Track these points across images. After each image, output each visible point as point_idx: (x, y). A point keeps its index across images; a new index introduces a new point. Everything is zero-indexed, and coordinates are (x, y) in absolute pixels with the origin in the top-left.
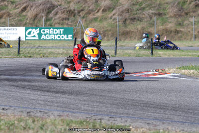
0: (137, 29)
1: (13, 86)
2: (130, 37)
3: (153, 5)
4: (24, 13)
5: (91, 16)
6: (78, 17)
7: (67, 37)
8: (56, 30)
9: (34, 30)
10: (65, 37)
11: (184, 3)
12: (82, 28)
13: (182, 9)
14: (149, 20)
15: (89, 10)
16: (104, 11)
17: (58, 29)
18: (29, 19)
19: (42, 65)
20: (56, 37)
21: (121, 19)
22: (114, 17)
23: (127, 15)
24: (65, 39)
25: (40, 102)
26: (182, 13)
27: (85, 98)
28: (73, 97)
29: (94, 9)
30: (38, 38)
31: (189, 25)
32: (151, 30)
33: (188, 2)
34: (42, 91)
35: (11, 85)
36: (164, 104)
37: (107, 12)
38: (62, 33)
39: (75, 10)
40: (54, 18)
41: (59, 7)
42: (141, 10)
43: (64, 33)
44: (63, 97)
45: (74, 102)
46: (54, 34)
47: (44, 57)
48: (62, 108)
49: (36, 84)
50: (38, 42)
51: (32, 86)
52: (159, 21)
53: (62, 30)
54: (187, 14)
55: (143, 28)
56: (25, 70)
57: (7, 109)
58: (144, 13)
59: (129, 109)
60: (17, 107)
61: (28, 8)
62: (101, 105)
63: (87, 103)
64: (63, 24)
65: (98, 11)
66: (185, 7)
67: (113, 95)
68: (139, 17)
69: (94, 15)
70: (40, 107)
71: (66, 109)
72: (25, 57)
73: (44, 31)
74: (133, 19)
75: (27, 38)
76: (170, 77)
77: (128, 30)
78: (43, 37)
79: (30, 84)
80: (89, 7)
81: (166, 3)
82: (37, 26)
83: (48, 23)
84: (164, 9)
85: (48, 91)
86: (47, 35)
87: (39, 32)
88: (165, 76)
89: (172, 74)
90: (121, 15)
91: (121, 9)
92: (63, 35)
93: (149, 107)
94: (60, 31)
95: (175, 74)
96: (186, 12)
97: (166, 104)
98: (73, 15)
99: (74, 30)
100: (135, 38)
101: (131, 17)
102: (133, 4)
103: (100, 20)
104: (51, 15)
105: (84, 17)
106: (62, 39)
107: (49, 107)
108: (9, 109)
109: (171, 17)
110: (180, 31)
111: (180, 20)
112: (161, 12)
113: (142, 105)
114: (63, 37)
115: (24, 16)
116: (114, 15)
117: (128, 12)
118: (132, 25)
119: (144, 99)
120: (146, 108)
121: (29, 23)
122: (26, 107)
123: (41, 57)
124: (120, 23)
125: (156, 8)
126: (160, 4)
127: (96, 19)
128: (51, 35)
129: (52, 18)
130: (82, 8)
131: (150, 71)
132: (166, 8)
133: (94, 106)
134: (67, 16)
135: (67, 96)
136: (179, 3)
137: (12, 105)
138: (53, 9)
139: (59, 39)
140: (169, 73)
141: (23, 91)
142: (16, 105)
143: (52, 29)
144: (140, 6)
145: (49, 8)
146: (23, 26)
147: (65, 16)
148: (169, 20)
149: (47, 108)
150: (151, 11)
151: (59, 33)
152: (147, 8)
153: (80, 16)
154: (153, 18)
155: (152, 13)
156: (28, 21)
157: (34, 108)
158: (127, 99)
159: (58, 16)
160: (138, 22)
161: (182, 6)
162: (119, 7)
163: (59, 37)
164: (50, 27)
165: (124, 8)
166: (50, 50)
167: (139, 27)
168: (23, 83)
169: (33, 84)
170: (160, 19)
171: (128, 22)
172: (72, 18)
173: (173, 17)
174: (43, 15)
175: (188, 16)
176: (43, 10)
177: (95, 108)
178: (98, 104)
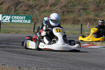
0: (71, 18)
1: (4, 50)
2: (66, 23)
3: (81, 4)
4: (1, 6)
5: (42, 9)
6: (34, 9)
7: (28, 21)
8: (21, 17)
9: (7, 16)
10: (26, 21)
11: (100, 2)
12: (37, 16)
13: (98, 6)
14: (78, 12)
15: (42, 5)
16: (51, 6)
17: (22, 16)
18: (4, 10)
19: (17, 38)
20: (21, 21)
21: (61, 11)
22: (57, 10)
23: (65, 9)
24: (26, 23)
25: (24, 61)
26: (99, 9)
27: (51, 59)
28: (43, 58)
29: (45, 5)
30: (9, 22)
31: (102, 16)
32: (79, 18)
33: (102, 2)
34: (23, 54)
35: (3, 50)
36: (101, 65)
37: (52, 7)
38: (24, 19)
39: (32, 5)
40: (19, 10)
41: (23, 3)
42: (73, 6)
43: (26, 19)
44: (37, 58)
45: (45, 61)
46: (20, 20)
47: (17, 33)
48: (39, 65)
49: (18, 50)
50: (10, 24)
51: (15, 51)
52: (84, 13)
53: (25, 17)
54: (101, 9)
55: (74, 17)
56: (7, 41)
57: (5, 65)
58: (75, 8)
59: (80, 67)
60: (11, 63)
61: (4, 3)
62: (62, 64)
63: (53, 62)
64: (25, 13)
65: (47, 6)
66: (101, 5)
67: (68, 58)
68: (72, 10)
69: (44, 8)
70: (25, 64)
71: (42, 66)
72: (5, 33)
73: (13, 18)
74: (68, 12)
75: (3, 21)
76: (98, 48)
77: (65, 18)
78: (13, 21)
79: (14, 49)
80: (41, 3)
81: (89, 2)
82: (9, 14)
83: (16, 12)
84: (88, 6)
85: (27, 54)
86: (15, 20)
87: (10, 18)
88: (95, 47)
89: (99, 46)
90: (61, 9)
91: (61, 5)
92: (25, 20)
93: (92, 66)
94: (24, 18)
95: (101, 46)
96: (101, 8)
97: (102, 64)
98: (31, 8)
99: (32, 17)
100: (69, 23)
101: (67, 10)
102: (69, 3)
103: (48, 12)
104: (18, 8)
105: (38, 10)
106: (24, 22)
107: (31, 64)
108: (6, 65)
109: (92, 11)
110: (97, 19)
111: (97, 13)
112: (86, 7)
113: (88, 65)
114: (25, 21)
115: (1, 8)
116: (57, 9)
117: (66, 7)
118: (67, 15)
119: (87, 61)
120: (91, 67)
121: (4, 12)
122: (16, 64)
123: (15, 33)
124: (61, 14)
125: (83, 5)
126: (85, 3)
127: (45, 11)
128: (18, 20)
129: (18, 10)
130: (37, 4)
131: (84, 44)
132: (89, 5)
133: (58, 64)
134: (28, 9)
135: (39, 58)
136: (97, 3)
137: (8, 63)
138: (19, 4)
139: (23, 22)
140: (97, 45)
141: (11, 54)
142: (10, 62)
143: (18, 16)
144: (73, 3)
145: (17, 3)
146: (1, 14)
147: (26, 9)
148: (91, 13)
149: (30, 65)
150: (79, 7)
151: (23, 19)
152: (77, 5)
153: (36, 8)
154: (81, 11)
155: (80, 8)
156: (3, 11)
157: (22, 65)
158: (77, 61)
159: (22, 8)
160: (72, 14)
161: (99, 4)
162: (60, 4)
163: (22, 21)
164: (17, 15)
165: (63, 5)
166: (18, 29)
167: (72, 16)
168: (9, 49)
169: (16, 50)
170: (85, 12)
171: (65, 13)
172: (31, 10)
173: (93, 11)
174: (13, 7)
175: (102, 10)
176: (13, 4)
177: (59, 65)
178: (60, 63)
